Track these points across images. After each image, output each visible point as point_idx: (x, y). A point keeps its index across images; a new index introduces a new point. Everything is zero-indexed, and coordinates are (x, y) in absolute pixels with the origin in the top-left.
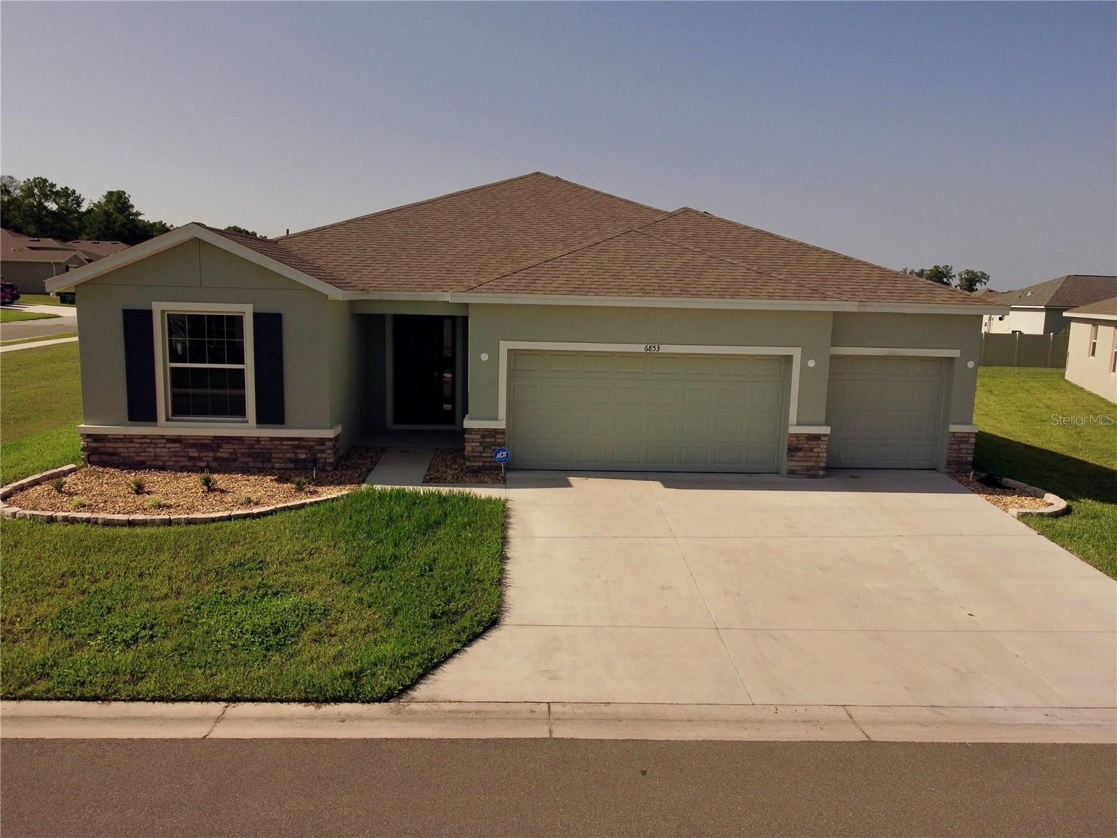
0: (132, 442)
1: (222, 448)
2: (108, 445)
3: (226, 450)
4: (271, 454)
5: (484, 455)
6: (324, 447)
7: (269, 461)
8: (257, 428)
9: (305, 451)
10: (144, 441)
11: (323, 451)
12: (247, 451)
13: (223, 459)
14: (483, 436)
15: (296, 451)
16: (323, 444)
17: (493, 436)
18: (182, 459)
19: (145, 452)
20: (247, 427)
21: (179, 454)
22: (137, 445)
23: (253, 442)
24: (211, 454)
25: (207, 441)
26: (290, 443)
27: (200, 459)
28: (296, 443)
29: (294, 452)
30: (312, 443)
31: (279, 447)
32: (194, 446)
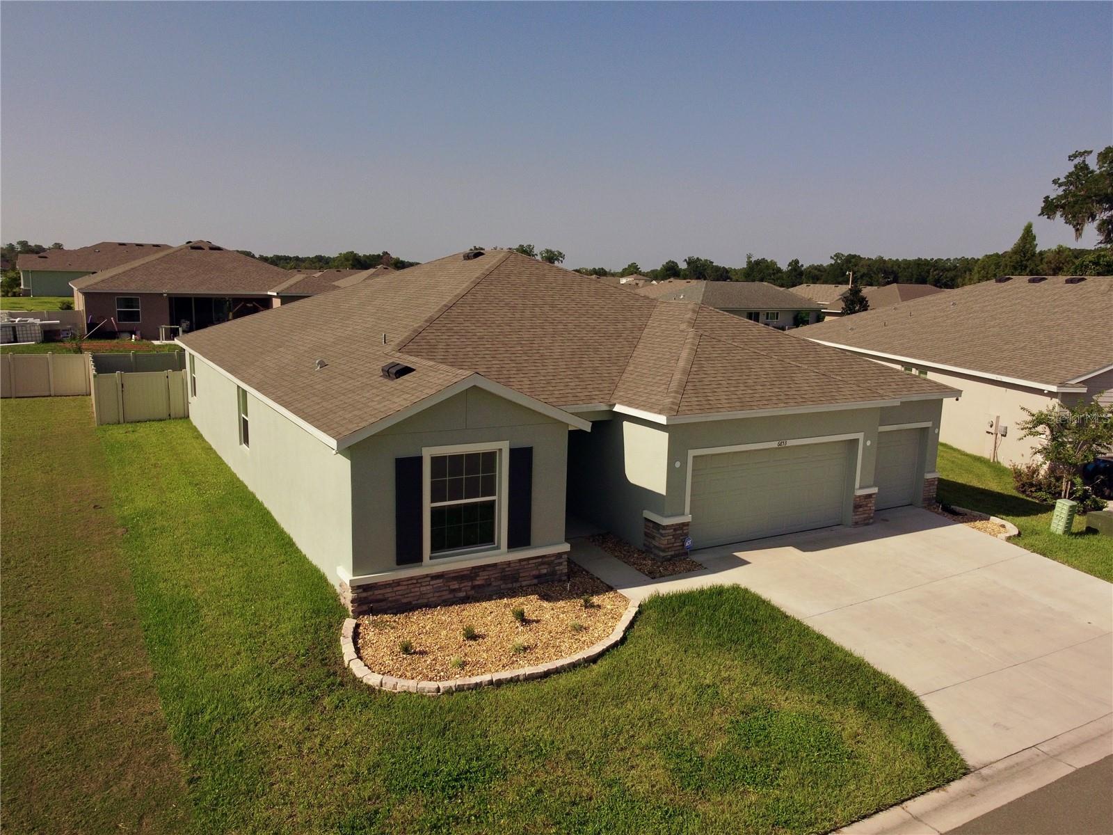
0: (399, 585)
1: (478, 576)
2: (377, 592)
3: (482, 578)
4: (519, 573)
5: (675, 545)
6: (561, 560)
7: (517, 581)
8: (508, 552)
9: (546, 566)
10: (410, 582)
11: (560, 564)
12: (499, 575)
13: (479, 586)
14: (675, 530)
15: (539, 568)
16: (561, 558)
17: (682, 529)
18: (444, 593)
19: (411, 593)
20: (499, 554)
21: (442, 589)
22: (403, 588)
23: (505, 566)
24: (470, 584)
25: (465, 573)
26: (534, 561)
27: (459, 590)
28: (540, 560)
29: (537, 569)
30: (553, 559)
31: (526, 567)
32: (455, 578)
